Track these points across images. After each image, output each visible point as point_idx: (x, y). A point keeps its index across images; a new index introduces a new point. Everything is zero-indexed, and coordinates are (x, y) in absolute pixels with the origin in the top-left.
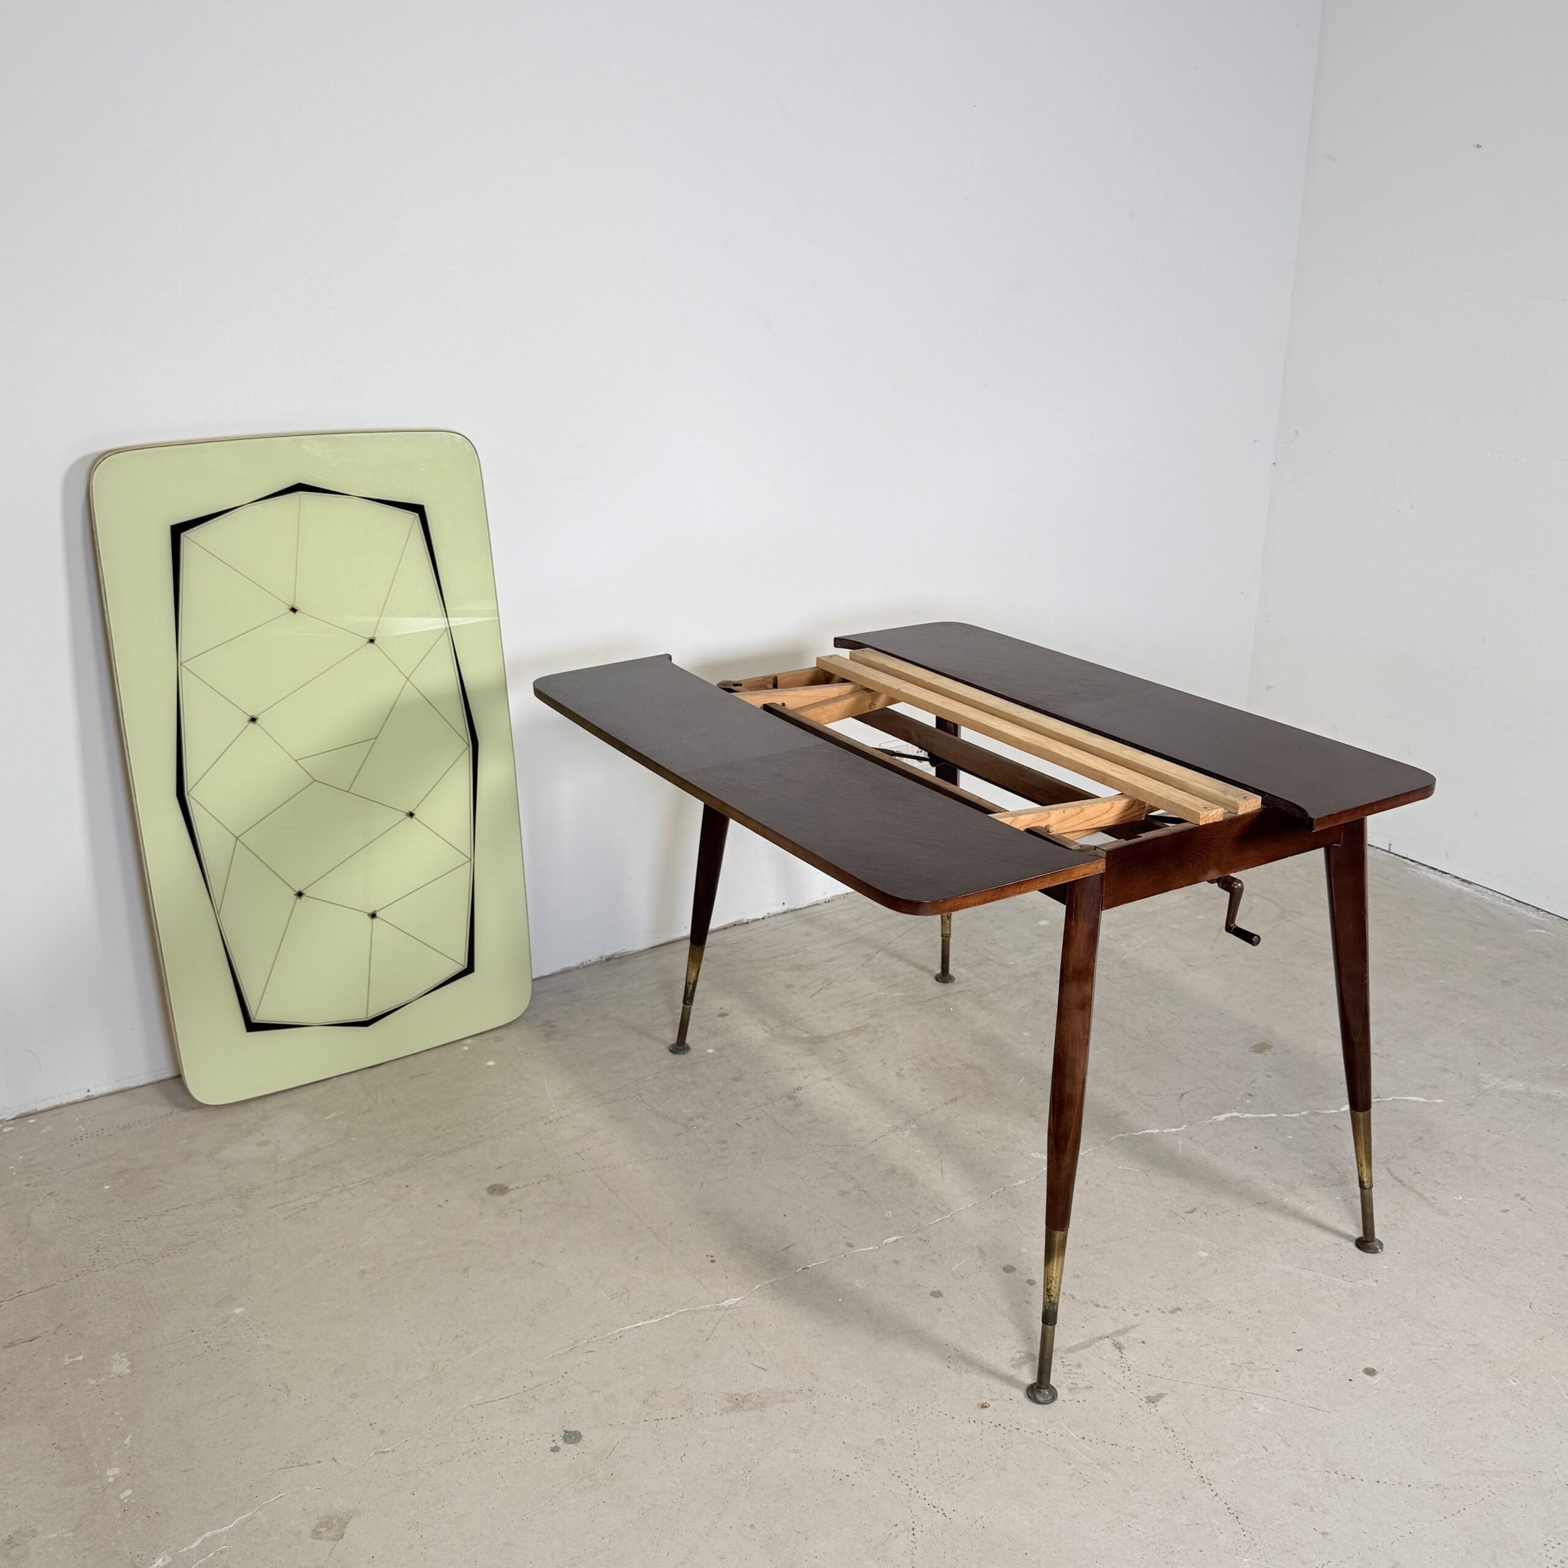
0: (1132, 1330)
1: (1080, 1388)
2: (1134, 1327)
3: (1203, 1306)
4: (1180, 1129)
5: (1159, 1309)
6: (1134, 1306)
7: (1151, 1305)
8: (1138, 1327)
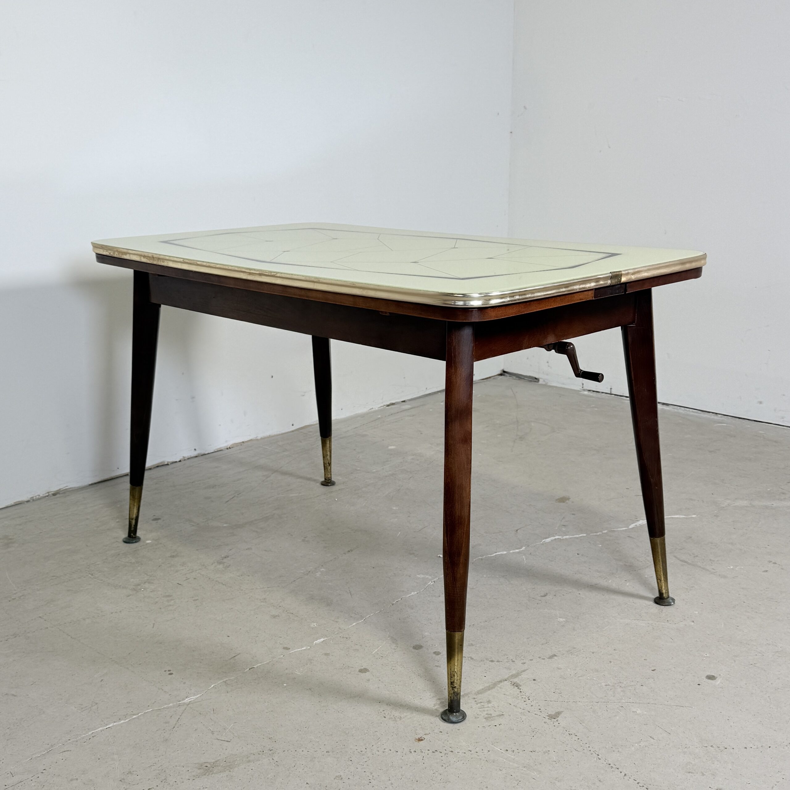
0: (522, 673)
1: (494, 717)
2: (524, 671)
3: (572, 651)
4: (521, 550)
5: (539, 657)
6: (520, 658)
7: (533, 656)
8: (527, 671)
